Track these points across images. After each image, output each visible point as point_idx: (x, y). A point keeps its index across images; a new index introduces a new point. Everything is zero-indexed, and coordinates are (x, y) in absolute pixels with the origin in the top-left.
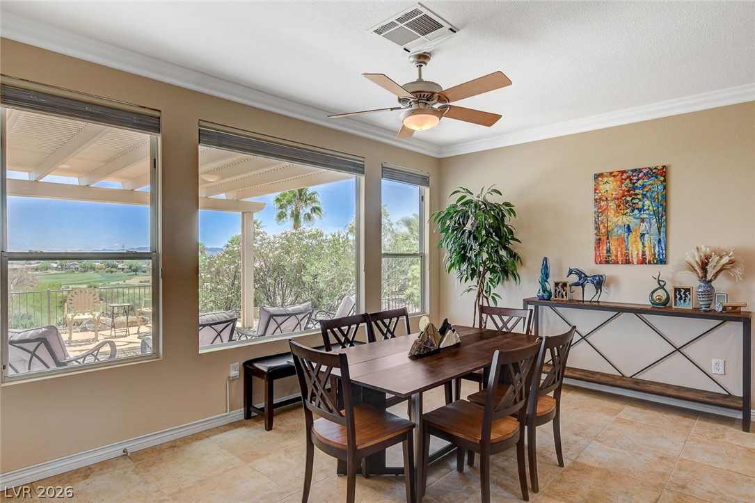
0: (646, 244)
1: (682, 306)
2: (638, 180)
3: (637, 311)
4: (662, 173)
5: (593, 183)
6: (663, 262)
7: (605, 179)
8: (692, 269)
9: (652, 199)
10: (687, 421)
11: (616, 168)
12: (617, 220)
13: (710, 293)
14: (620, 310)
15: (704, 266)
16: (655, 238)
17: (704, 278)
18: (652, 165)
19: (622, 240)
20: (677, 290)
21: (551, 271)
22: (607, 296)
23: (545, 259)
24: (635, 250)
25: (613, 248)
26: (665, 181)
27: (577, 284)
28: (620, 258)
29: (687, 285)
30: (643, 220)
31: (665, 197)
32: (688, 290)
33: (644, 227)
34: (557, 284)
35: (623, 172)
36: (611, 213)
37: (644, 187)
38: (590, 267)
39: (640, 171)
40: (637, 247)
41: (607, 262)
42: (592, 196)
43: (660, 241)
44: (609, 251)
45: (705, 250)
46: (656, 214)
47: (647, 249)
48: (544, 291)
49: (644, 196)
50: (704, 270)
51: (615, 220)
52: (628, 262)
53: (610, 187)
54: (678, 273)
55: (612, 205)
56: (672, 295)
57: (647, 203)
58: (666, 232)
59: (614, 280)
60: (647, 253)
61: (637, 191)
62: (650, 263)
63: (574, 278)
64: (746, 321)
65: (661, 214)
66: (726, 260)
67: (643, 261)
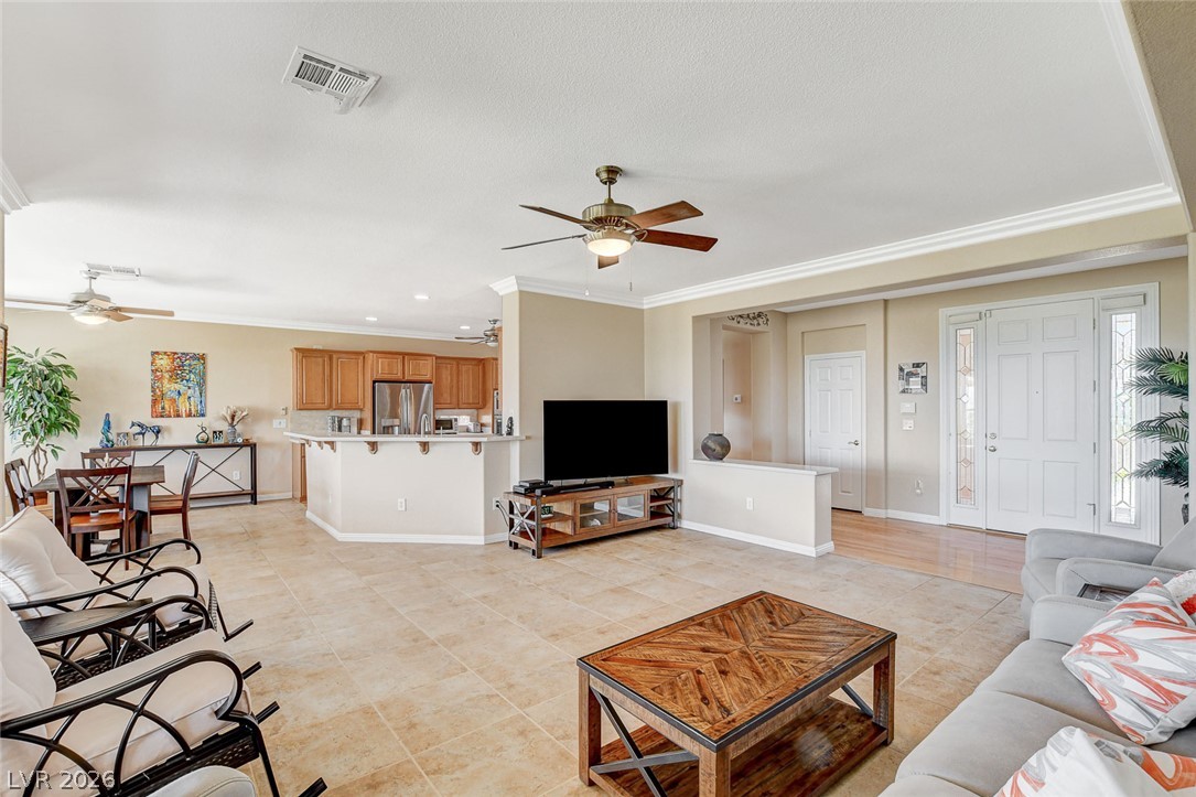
0: (192, 403)
1: (218, 442)
2: (186, 360)
3: (184, 448)
4: (202, 358)
5: (150, 359)
6: (203, 415)
7: (161, 356)
8: (225, 419)
9: (195, 373)
10: (225, 508)
11: (169, 350)
12: (169, 387)
13: (234, 432)
14: (174, 448)
15: (233, 417)
16: (198, 399)
17: (232, 425)
18: (197, 352)
19: (173, 401)
20: (215, 432)
21: (112, 425)
22: (163, 441)
23: (108, 415)
24: (183, 407)
25: (167, 406)
26: (204, 363)
27: (139, 434)
28: (172, 414)
29: (220, 429)
30: (189, 388)
31: (204, 373)
32: (221, 432)
33: (190, 392)
34: (119, 435)
35: (175, 353)
36: (165, 381)
37: (190, 365)
38: (148, 420)
39: (187, 354)
40: (185, 405)
41: (162, 416)
42: (149, 368)
43: (201, 402)
44: (163, 408)
45: (233, 408)
46: (199, 384)
47: (192, 407)
48: (108, 441)
49: (190, 372)
50: (233, 419)
51: (168, 386)
52: (178, 416)
53: (164, 362)
54: (214, 420)
55: (167, 375)
56: (211, 436)
57: (192, 376)
58: (205, 396)
59: (168, 429)
60: (193, 409)
61: (185, 368)
62: (194, 416)
63: (137, 429)
64: (253, 447)
65: (202, 384)
66: (245, 413)
67: (189, 415)
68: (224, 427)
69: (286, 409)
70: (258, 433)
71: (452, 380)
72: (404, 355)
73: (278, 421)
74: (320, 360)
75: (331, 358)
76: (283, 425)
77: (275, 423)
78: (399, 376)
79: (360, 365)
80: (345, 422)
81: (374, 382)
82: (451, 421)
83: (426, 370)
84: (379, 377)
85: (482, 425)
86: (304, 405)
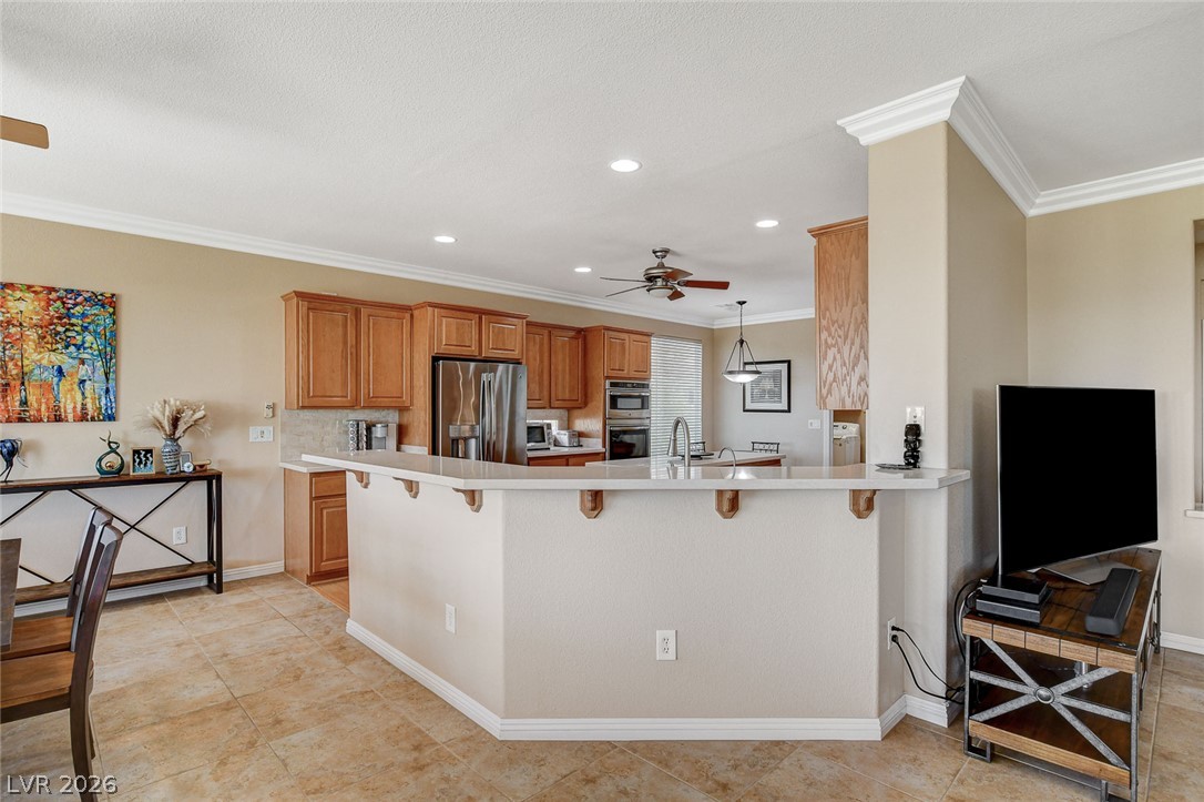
0: (88, 394)
1: (143, 472)
2: (76, 305)
3: (73, 486)
4: (109, 303)
6: (111, 418)
7: (19, 294)
8: (158, 425)
9: (95, 334)
11: (38, 282)
12: (39, 358)
13: (177, 453)
14: (48, 488)
15: (175, 422)
16: (100, 386)
17: (172, 438)
18: (98, 290)
20: (136, 452)
22: (24, 473)
25: (31, 399)
26: (114, 313)
28: (45, 414)
29: (148, 446)
30: (83, 362)
31: (114, 334)
32: (149, 451)
33: (84, 371)
35: (52, 290)
36: (29, 347)
37: (84, 315)
39: (79, 294)
40: (73, 398)
41: (21, 420)
43: (107, 391)
44: (24, 403)
45: (174, 403)
46: (102, 355)
47: (89, 401)
49: (85, 329)
50: (174, 426)
51: (35, 357)
52: (58, 419)
53: (28, 308)
54: (136, 427)
55: (31, 335)
56: (128, 458)
57: (89, 338)
58: (116, 380)
59: (34, 448)
60: (89, 406)
61: (74, 321)
62: (93, 419)
64: (212, 480)
65: (109, 356)
66: (199, 414)
67: (83, 418)
68: (157, 441)
69: (273, 407)
70: (222, 452)
71: (542, 361)
72: (481, 312)
73: (259, 429)
74: (339, 316)
75: (357, 313)
76: (268, 437)
77: (254, 433)
78: (473, 350)
79: (406, 329)
80: (378, 431)
81: (435, 359)
82: (542, 428)
83: (513, 339)
84: (443, 350)
85: (581, 435)
86: (312, 400)
